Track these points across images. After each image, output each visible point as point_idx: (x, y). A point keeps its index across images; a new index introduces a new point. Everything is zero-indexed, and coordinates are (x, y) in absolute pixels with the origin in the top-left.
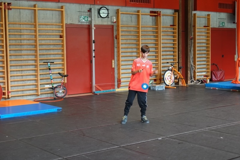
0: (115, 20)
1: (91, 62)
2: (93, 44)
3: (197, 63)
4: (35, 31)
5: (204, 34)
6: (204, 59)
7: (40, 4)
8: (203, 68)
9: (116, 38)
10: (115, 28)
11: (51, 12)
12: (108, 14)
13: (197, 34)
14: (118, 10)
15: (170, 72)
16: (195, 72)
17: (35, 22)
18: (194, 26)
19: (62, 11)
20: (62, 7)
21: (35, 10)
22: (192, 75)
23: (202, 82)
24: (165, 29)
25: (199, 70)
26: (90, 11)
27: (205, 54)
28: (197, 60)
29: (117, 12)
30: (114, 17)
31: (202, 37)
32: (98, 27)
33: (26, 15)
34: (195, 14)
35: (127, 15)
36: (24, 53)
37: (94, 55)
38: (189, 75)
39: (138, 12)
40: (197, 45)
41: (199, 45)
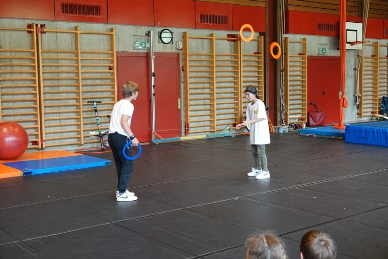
0: (181, 46)
1: (150, 101)
2: (153, 78)
3: (289, 102)
4: (77, 61)
5: (298, 64)
6: (299, 97)
7: (83, 26)
8: (298, 109)
9: (183, 70)
10: (181, 57)
11: (97, 36)
12: (172, 38)
13: (289, 64)
14: (185, 33)
16: (286, 114)
17: (77, 49)
18: (286, 54)
19: (112, 35)
20: (112, 30)
21: (76, 34)
22: (283, 118)
23: (296, 128)
24: (247, 58)
25: (292, 112)
26: (148, 34)
27: (300, 90)
28: (289, 98)
29: (184, 36)
30: (180, 43)
31: (295, 69)
32: (160, 56)
33: (65, 41)
34: (286, 38)
35: (197, 40)
36: (62, 89)
37: (153, 92)
38: (279, 118)
39: (212, 35)
40: (289, 78)
41: (292, 78)
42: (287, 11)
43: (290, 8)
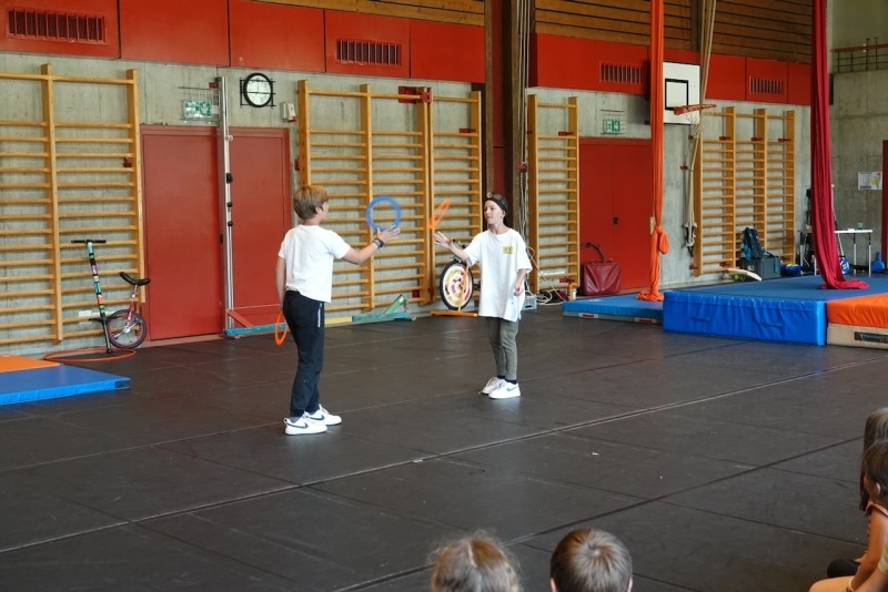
0: (293, 114)
1: (221, 239)
2: (227, 186)
3: (540, 242)
4: (47, 146)
5: (559, 155)
6: (561, 229)
7: (62, 65)
8: (559, 256)
9: (297, 168)
10: (293, 137)
11: (96, 87)
12: (272, 94)
13: (539, 155)
14: (301, 84)
15: (461, 268)
17: (46, 117)
18: (531, 132)
19: (130, 86)
20: (129, 74)
21: (45, 82)
23: (555, 298)
24: (443, 142)
25: (546, 262)
26: (216, 84)
27: (563, 214)
28: (539, 231)
29: (300, 89)
30: (291, 106)
31: (552, 166)
32: (242, 135)
33: (17, 98)
34: (532, 97)
35: (330, 99)
36: (10, 211)
37: (228, 219)
39: (363, 88)
40: (539, 188)
41: (545, 187)
42: (534, 36)
43: (539, 29)
